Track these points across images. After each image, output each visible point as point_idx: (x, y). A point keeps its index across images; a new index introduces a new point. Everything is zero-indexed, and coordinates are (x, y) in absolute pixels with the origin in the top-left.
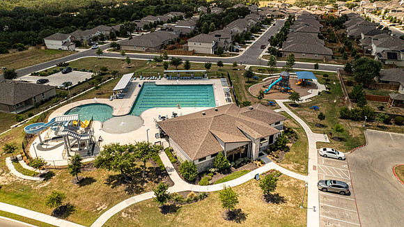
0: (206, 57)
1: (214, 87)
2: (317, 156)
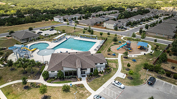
0: (109, 30)
1: (96, 43)
2: (110, 83)
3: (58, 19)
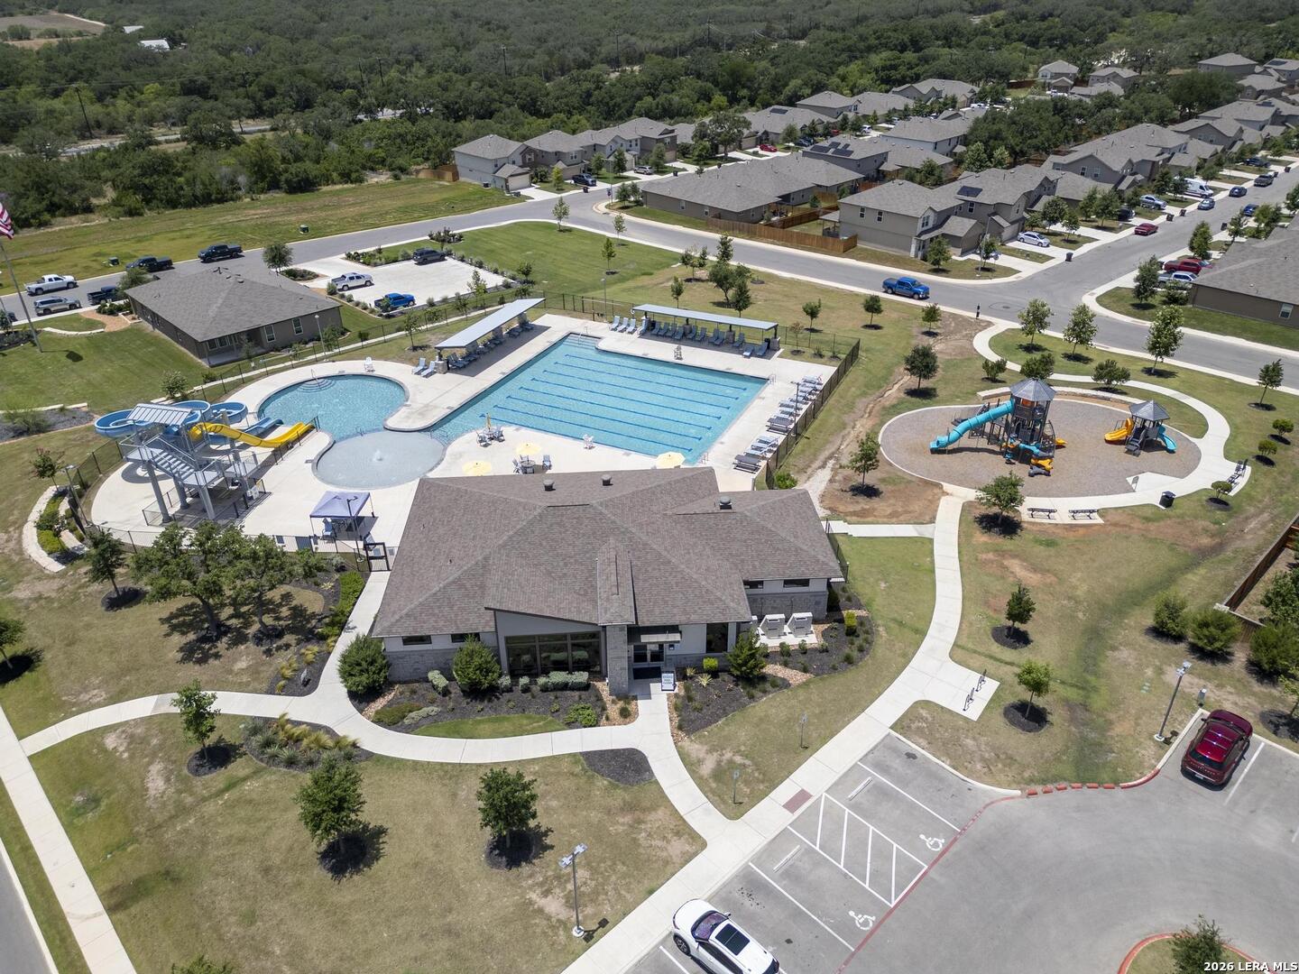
1: (766, 390)
2: (860, 757)
3: (489, 166)
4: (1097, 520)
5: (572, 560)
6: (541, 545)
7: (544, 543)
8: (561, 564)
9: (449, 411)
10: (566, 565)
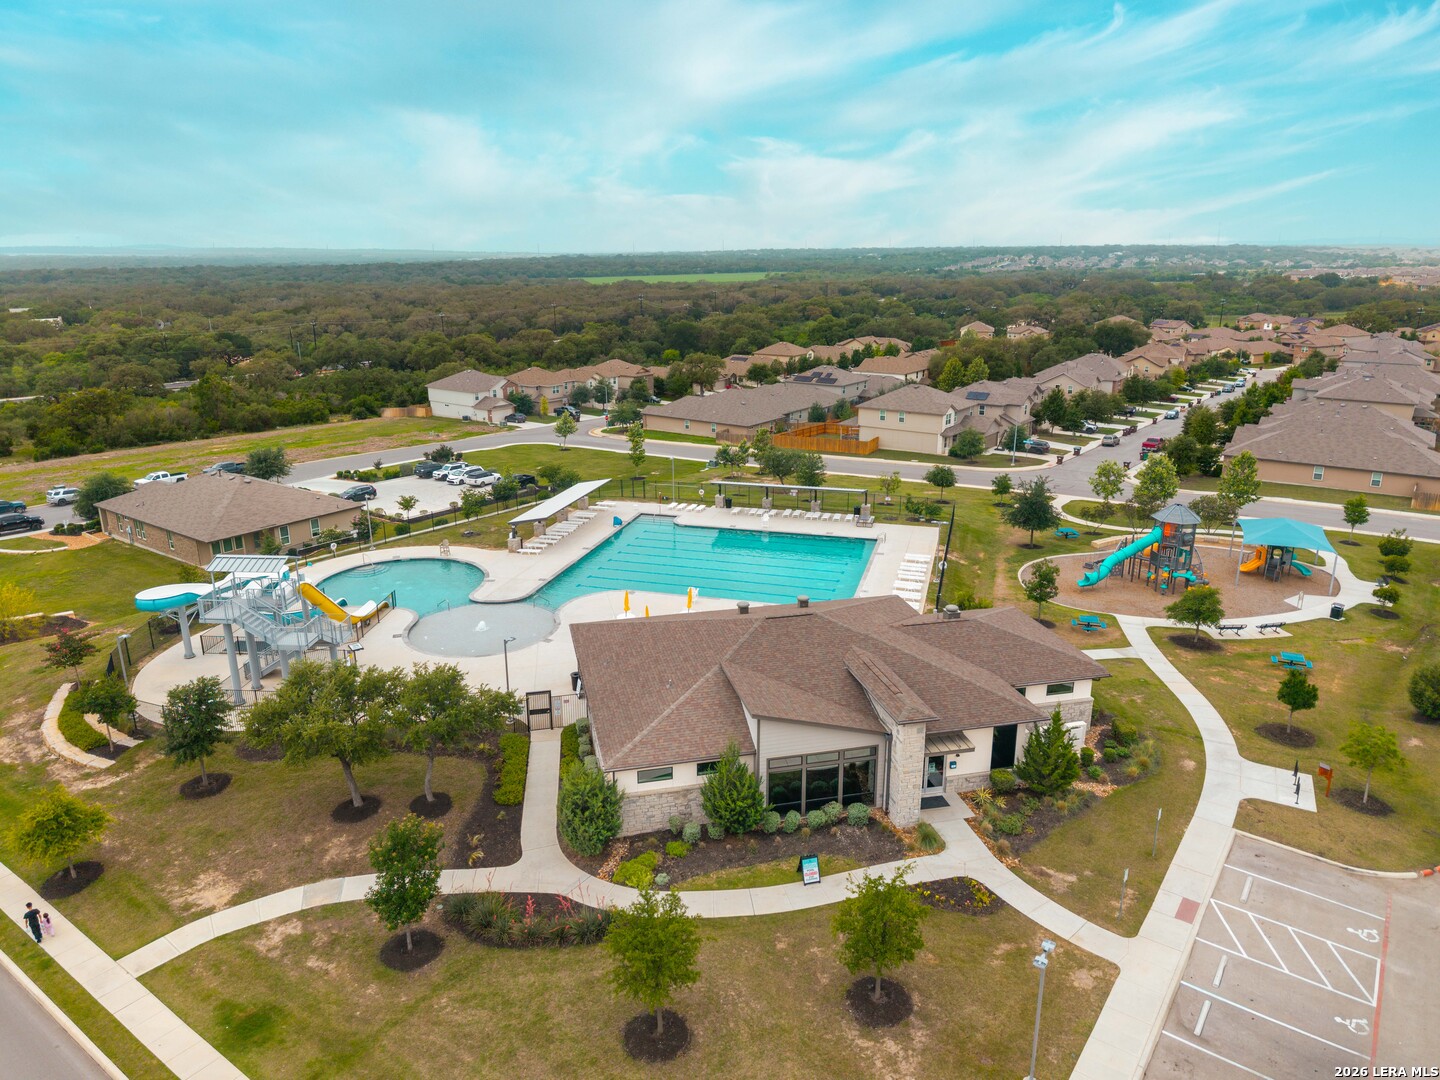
1: (881, 547)
2: (1223, 859)
3: (469, 399)
4: (1283, 633)
5: (817, 670)
6: (774, 656)
7: (778, 655)
8: (806, 674)
9: (542, 583)
10: (812, 675)
